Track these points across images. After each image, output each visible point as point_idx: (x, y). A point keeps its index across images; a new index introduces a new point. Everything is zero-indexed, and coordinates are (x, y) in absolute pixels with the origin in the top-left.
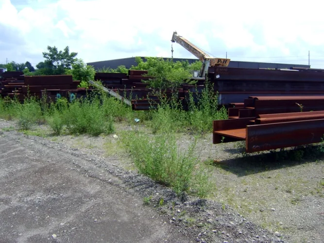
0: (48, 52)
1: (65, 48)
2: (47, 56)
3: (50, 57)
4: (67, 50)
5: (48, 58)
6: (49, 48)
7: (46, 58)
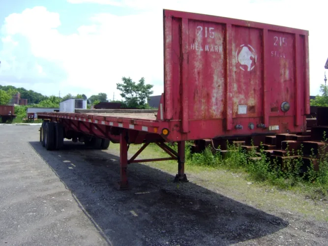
0: (122, 83)
1: (140, 79)
2: (121, 87)
3: (123, 89)
4: (142, 81)
5: (121, 89)
6: (124, 79)
7: (120, 89)
